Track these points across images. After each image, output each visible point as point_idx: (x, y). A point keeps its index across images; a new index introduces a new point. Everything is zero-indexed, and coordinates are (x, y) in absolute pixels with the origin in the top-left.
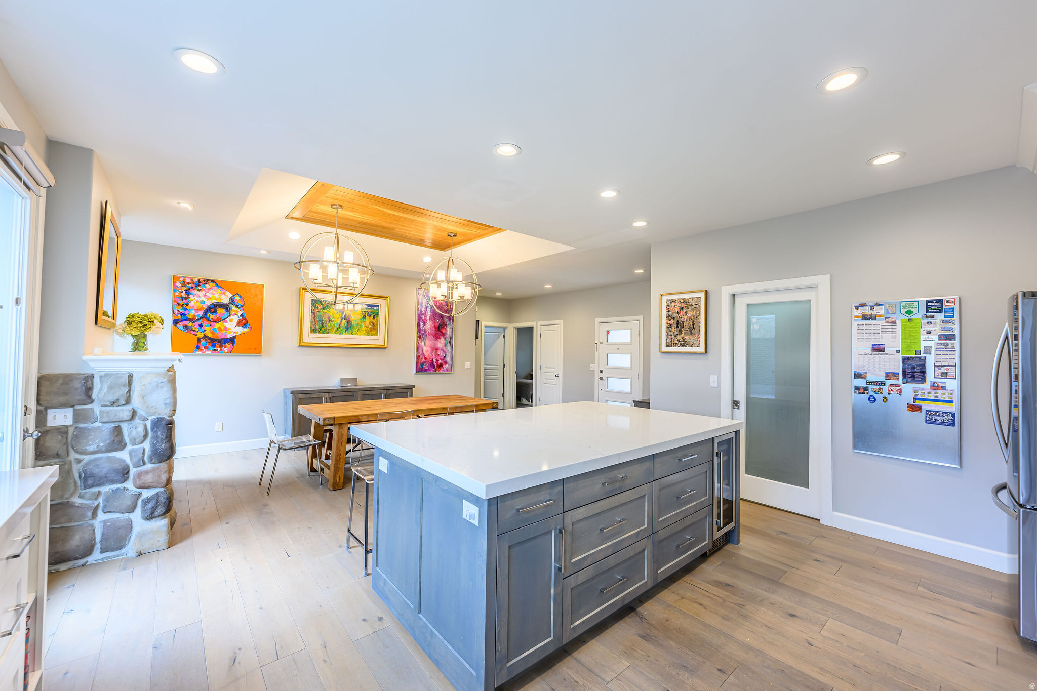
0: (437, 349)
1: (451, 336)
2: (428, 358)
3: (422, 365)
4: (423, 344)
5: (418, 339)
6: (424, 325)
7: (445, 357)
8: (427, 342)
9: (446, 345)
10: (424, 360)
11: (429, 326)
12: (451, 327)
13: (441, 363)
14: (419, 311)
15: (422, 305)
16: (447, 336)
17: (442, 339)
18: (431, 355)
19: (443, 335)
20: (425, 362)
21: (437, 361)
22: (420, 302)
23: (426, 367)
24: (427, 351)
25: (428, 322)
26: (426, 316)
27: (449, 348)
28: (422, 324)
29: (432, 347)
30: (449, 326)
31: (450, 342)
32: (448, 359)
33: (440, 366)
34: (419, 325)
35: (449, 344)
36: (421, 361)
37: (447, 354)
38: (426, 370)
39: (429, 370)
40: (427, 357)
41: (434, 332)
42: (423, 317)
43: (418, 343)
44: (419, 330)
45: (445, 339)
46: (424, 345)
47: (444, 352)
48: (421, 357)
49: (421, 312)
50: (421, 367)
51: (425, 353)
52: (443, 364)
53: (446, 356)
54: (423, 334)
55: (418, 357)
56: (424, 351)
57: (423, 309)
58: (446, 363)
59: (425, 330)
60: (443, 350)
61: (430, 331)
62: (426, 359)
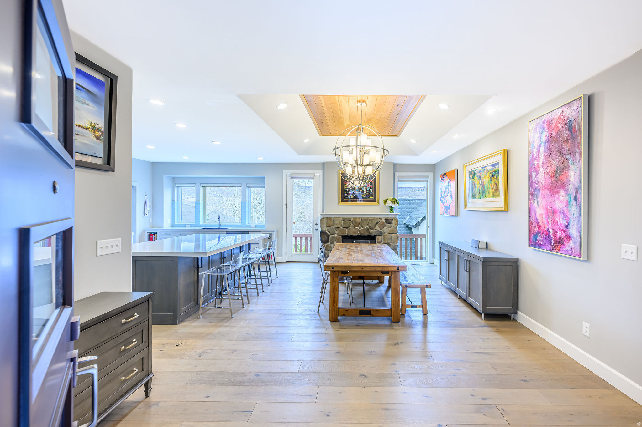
0: (554, 212)
1: (577, 185)
2: (543, 226)
3: (535, 236)
4: (536, 204)
5: (531, 197)
6: (537, 175)
7: (567, 226)
8: (541, 200)
9: (568, 204)
10: (537, 229)
11: (542, 177)
12: (577, 168)
13: (560, 238)
14: (531, 155)
15: (533, 146)
16: (570, 187)
17: (562, 193)
18: (545, 222)
19: (564, 186)
20: (539, 233)
21: (556, 233)
22: (531, 141)
23: (540, 239)
24: (541, 215)
25: (541, 170)
26: (538, 161)
27: (574, 210)
28: (534, 174)
29: (547, 209)
30: (572, 167)
31: (575, 198)
32: (573, 231)
33: (560, 242)
34: (530, 176)
35: (574, 202)
36: (534, 230)
37: (572, 221)
38: (540, 246)
39: (544, 245)
40: (541, 224)
41: (548, 183)
42: (535, 162)
43: (531, 203)
44: (531, 184)
45: (567, 193)
46: (537, 206)
47: (566, 217)
48: (535, 224)
49: (533, 156)
50: (534, 240)
51: (538, 218)
52: (565, 239)
53: (570, 226)
54: (536, 189)
55: (530, 224)
56: (537, 215)
57: (535, 151)
58: (569, 238)
59: (537, 182)
60: (564, 213)
61: (543, 184)
62: (540, 227)
